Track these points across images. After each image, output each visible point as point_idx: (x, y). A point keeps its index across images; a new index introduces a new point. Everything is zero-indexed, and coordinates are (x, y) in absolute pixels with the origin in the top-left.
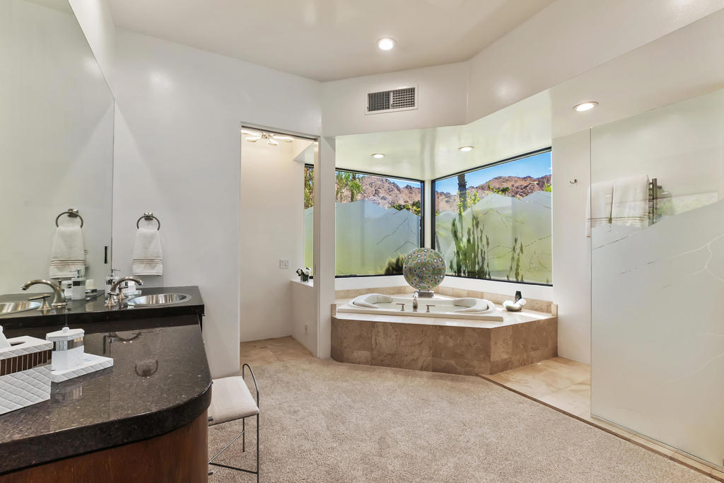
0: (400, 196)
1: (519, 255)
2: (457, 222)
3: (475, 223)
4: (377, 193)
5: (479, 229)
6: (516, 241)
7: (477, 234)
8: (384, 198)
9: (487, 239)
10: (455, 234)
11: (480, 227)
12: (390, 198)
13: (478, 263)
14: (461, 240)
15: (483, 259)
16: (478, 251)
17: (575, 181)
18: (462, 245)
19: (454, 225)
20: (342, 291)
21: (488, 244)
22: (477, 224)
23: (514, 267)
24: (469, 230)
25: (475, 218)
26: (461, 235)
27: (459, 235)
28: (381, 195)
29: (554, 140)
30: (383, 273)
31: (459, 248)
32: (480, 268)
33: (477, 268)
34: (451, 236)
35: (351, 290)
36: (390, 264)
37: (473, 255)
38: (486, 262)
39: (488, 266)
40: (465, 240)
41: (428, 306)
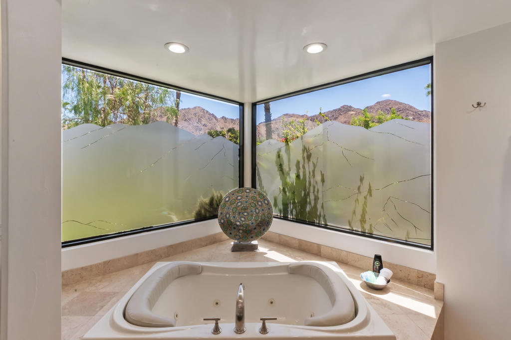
0: (217, 124)
1: (365, 198)
2: (283, 154)
3: (305, 154)
4: (200, 121)
5: (311, 163)
6: (362, 179)
7: (309, 168)
8: (205, 125)
9: (323, 176)
10: (281, 167)
11: (313, 159)
12: (209, 125)
13: (310, 203)
14: (288, 174)
15: (316, 199)
16: (309, 189)
17: (479, 104)
18: (288, 180)
19: (279, 156)
20: (125, 258)
21: (323, 181)
22: (309, 157)
23: (359, 212)
24: (298, 163)
25: (305, 149)
26: (287, 170)
27: (286, 167)
28: (203, 123)
29: (439, 45)
30: (193, 219)
31: (285, 184)
32: (312, 208)
33: (308, 209)
34: (276, 168)
35: (141, 254)
36: (202, 206)
37: (303, 193)
38: (320, 202)
39: (322, 207)
40: (293, 175)
41: (264, 320)
